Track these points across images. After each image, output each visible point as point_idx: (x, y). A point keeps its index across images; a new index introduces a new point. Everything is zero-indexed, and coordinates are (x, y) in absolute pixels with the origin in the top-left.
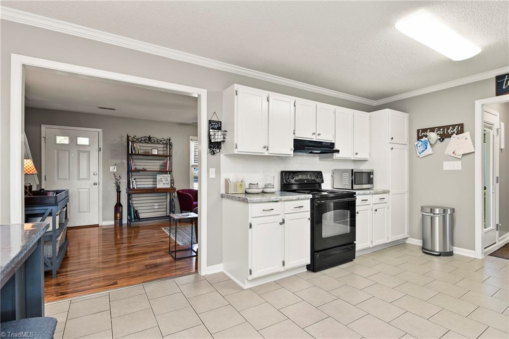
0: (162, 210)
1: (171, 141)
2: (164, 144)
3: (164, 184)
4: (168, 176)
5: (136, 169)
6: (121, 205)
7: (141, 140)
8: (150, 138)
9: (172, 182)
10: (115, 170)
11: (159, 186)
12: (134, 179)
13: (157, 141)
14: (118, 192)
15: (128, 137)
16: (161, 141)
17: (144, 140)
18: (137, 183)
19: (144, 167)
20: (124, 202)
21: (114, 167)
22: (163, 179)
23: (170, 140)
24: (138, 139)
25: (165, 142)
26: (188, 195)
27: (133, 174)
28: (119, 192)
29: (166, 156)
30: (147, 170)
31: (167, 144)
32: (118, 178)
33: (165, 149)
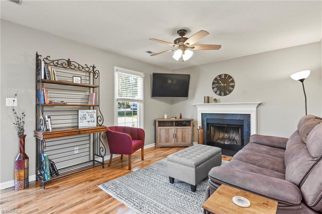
0: (83, 154)
1: (95, 69)
2: (87, 71)
3: (88, 122)
4: (93, 112)
5: (50, 102)
6: (26, 157)
7: (57, 63)
8: (69, 62)
9: (99, 118)
10: (15, 104)
11: (83, 125)
12: (49, 117)
13: (79, 68)
14: (20, 137)
15: (37, 56)
16: (83, 68)
17: (62, 64)
18: (53, 122)
19: (62, 100)
20: (31, 151)
21: (13, 99)
22: (87, 116)
23: (94, 67)
24: (53, 61)
25: (87, 69)
26: (126, 135)
27: (45, 109)
28: (22, 137)
29: (90, 87)
30: (68, 103)
31: (90, 73)
32: (20, 115)
33: (88, 78)
